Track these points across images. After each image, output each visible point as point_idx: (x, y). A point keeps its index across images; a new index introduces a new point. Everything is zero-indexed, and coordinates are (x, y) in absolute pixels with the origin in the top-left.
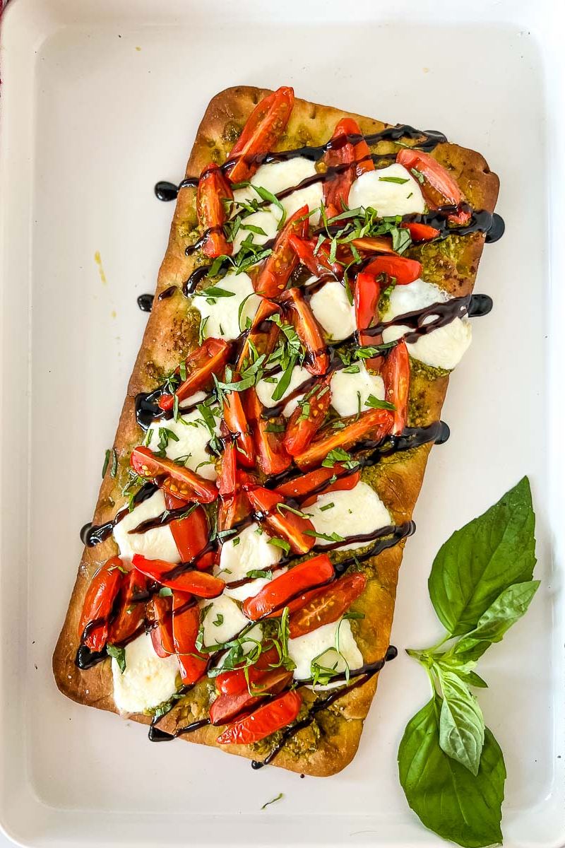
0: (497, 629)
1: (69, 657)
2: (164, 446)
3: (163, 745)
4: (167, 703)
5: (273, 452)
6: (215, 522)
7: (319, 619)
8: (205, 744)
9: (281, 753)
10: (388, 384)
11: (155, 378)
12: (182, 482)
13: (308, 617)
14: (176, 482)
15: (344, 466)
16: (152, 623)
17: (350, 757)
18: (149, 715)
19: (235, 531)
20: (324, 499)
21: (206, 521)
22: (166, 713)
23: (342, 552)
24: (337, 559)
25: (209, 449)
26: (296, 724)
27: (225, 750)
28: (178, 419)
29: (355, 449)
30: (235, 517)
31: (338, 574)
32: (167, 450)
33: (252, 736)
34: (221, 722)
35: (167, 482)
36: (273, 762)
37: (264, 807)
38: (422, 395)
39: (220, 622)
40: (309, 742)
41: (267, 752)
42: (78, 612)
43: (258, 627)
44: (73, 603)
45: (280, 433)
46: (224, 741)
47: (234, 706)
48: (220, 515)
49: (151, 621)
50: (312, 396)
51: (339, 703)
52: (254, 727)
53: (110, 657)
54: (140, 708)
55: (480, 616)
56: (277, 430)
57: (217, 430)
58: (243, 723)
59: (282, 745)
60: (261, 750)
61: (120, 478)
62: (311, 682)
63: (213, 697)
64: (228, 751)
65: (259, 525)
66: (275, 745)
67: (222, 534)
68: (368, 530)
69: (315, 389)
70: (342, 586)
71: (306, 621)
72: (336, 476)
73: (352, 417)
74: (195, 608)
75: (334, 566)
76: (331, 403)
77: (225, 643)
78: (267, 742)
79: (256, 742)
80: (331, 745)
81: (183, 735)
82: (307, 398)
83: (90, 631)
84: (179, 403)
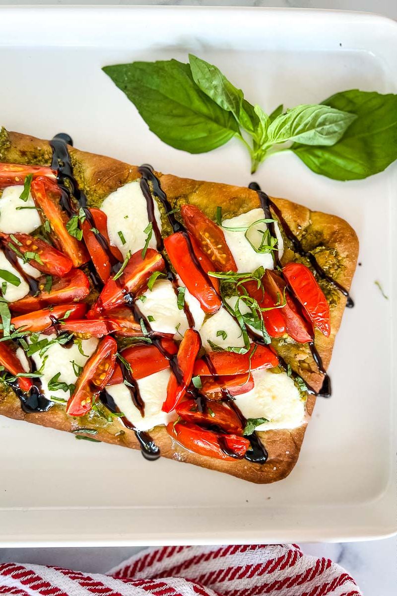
0: (232, 94)
1: (256, 470)
2: (65, 387)
3: (335, 385)
4: (295, 381)
5: (68, 285)
6: (136, 339)
7: (220, 246)
8: (332, 348)
9: (338, 281)
10: (11, 182)
11: (6, 395)
12: (98, 368)
13: (218, 256)
14: (97, 375)
15: (82, 221)
16: (224, 394)
17: (342, 222)
18: (306, 397)
19: (142, 320)
20: (114, 240)
21: (135, 347)
22: (304, 382)
23: (163, 225)
24: (169, 230)
25: (68, 345)
26: (313, 268)
27: (337, 331)
28: (40, 374)
29: (68, 212)
30: (130, 321)
31: (182, 229)
32: (69, 384)
33: (322, 304)
34: (311, 332)
35: (97, 383)
36: (347, 288)
37: (386, 297)
38: (23, 153)
39: (222, 334)
40: (328, 256)
41: (338, 293)
42: (217, 462)
43: (227, 300)
44: (210, 467)
45: (53, 280)
46: (327, 330)
47: (296, 321)
48: (129, 334)
49: (223, 395)
50: (19, 251)
51: (295, 230)
52: (314, 303)
53: (255, 432)
54: (300, 405)
55: (221, 109)
56: (51, 282)
57: (50, 338)
58: (310, 312)
59: (330, 280)
60: (335, 298)
61: (98, 425)
62: (275, 253)
63: (290, 340)
64: (338, 327)
65: (137, 299)
66: (331, 286)
67: (145, 332)
68: (143, 202)
69: (12, 247)
70: (192, 226)
71: (222, 257)
72: (92, 228)
73: (40, 215)
74: (210, 356)
75: (175, 232)
76: (27, 234)
77: (242, 329)
78: (329, 292)
79: (329, 302)
80: (331, 237)
81: (324, 367)
82: (21, 255)
83: (230, 451)
84: (26, 373)
